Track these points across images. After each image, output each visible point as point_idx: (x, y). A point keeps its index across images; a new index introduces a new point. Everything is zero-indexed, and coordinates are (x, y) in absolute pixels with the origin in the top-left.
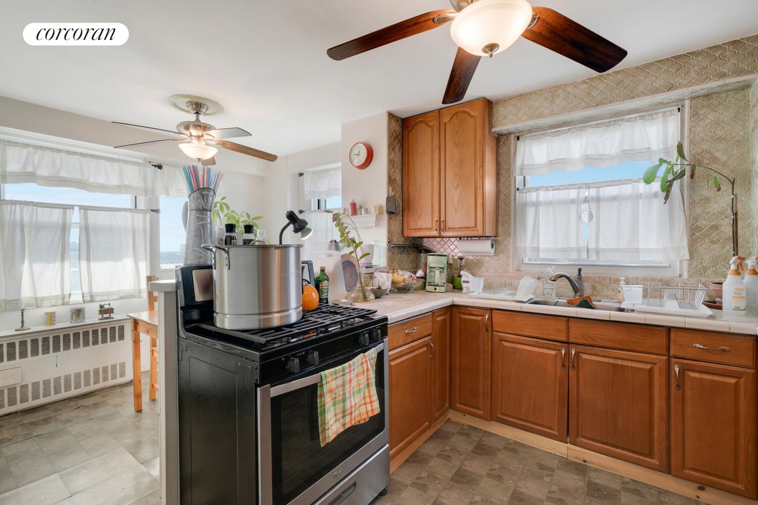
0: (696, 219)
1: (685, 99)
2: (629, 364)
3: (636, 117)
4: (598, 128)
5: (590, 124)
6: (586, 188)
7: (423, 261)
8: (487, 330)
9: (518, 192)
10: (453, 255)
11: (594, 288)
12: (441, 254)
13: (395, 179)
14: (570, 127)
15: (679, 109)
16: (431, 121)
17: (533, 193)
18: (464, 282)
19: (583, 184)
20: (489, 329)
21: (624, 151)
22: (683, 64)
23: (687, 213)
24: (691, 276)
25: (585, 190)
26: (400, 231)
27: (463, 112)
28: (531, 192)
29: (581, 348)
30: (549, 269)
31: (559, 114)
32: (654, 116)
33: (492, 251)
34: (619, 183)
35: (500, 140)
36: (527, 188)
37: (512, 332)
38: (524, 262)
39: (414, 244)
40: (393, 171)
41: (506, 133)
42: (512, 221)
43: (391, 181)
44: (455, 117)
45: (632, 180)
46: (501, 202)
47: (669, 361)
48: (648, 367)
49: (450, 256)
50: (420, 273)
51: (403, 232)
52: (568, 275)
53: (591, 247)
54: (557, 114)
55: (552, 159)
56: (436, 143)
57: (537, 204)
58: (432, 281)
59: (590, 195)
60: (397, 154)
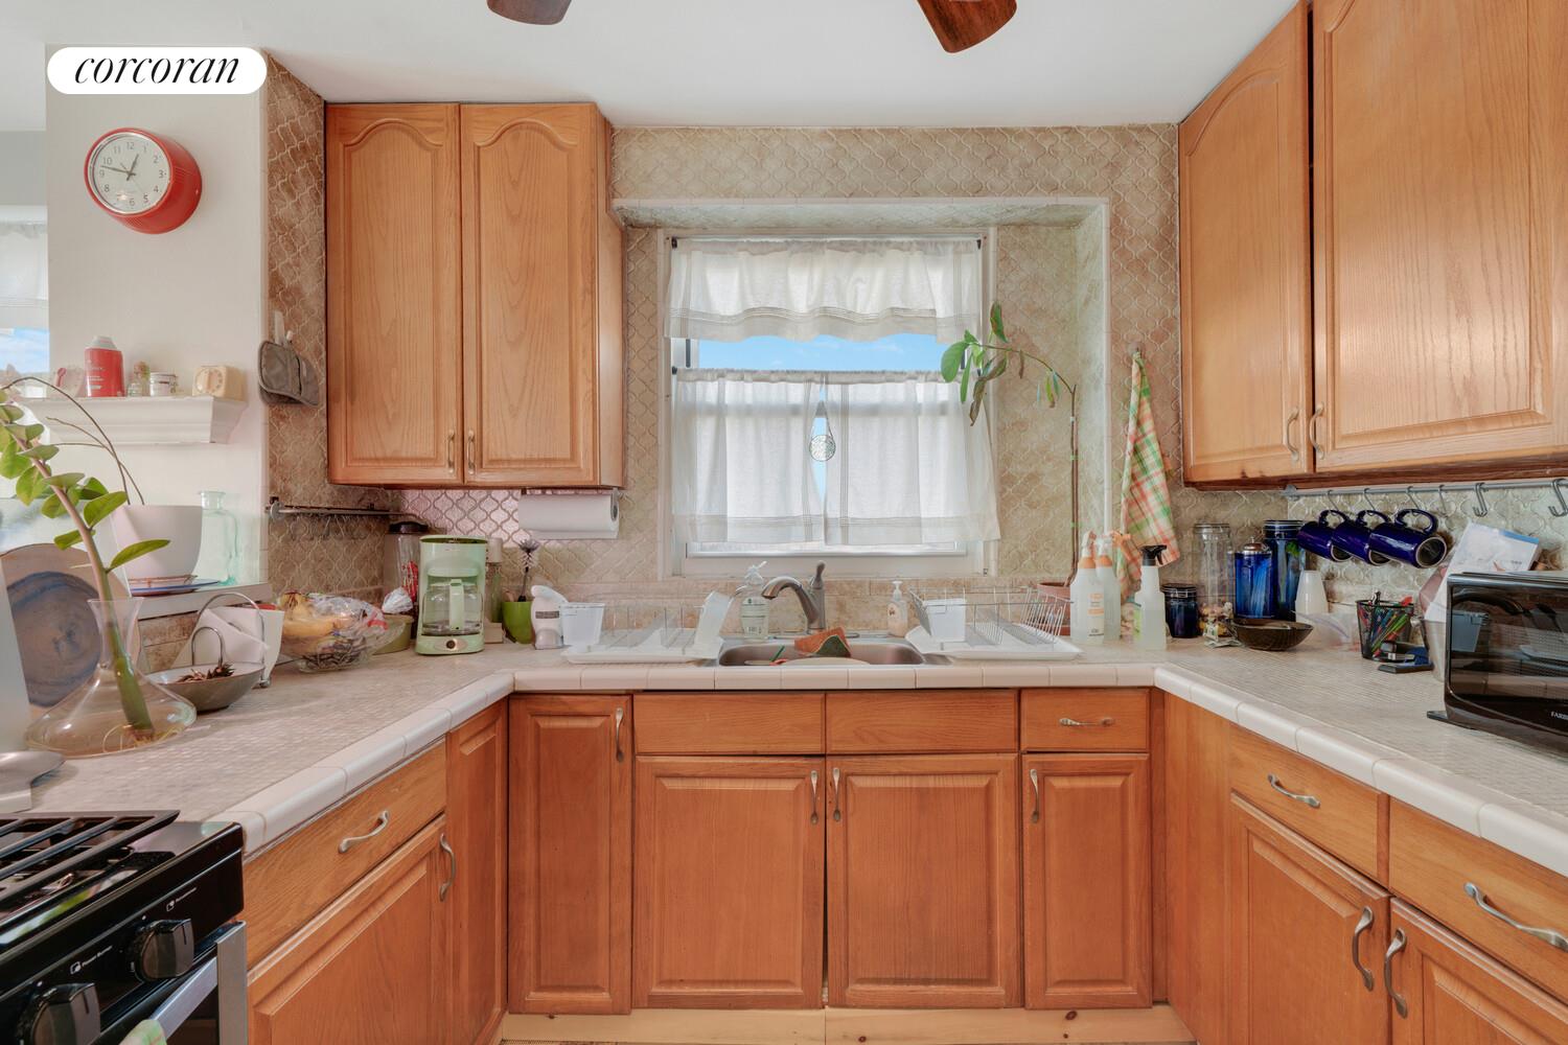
0: (1007, 461)
1: (989, 225)
2: (950, 782)
3: (911, 243)
4: (843, 251)
5: (829, 240)
6: (822, 382)
7: (404, 560)
8: (619, 753)
9: (674, 378)
10: (501, 540)
11: (841, 607)
12: (462, 536)
13: (298, 290)
14: (789, 240)
15: (979, 242)
16: (431, 131)
17: (710, 384)
18: (540, 615)
19: (816, 372)
20: (626, 749)
21: (892, 309)
22: (996, 149)
23: (995, 446)
24: (1001, 572)
25: (818, 386)
26: (319, 462)
27: (532, 128)
28: (706, 380)
29: (852, 764)
30: (755, 570)
31: (774, 197)
32: (939, 246)
33: (614, 525)
34: (883, 378)
35: (632, 233)
36: (696, 370)
37: (691, 749)
38: (689, 553)
39: (371, 507)
40: (289, 260)
41: (646, 221)
42: (662, 449)
43: (278, 291)
44: (508, 136)
45: (905, 373)
46: (632, 399)
47: (1020, 761)
48: (983, 782)
49: (493, 543)
50: (396, 600)
51: (329, 466)
52: (798, 583)
53: (834, 516)
54: (768, 196)
55: (752, 305)
56: (448, 201)
57: (719, 411)
58: (438, 617)
59: (829, 398)
60: (305, 209)
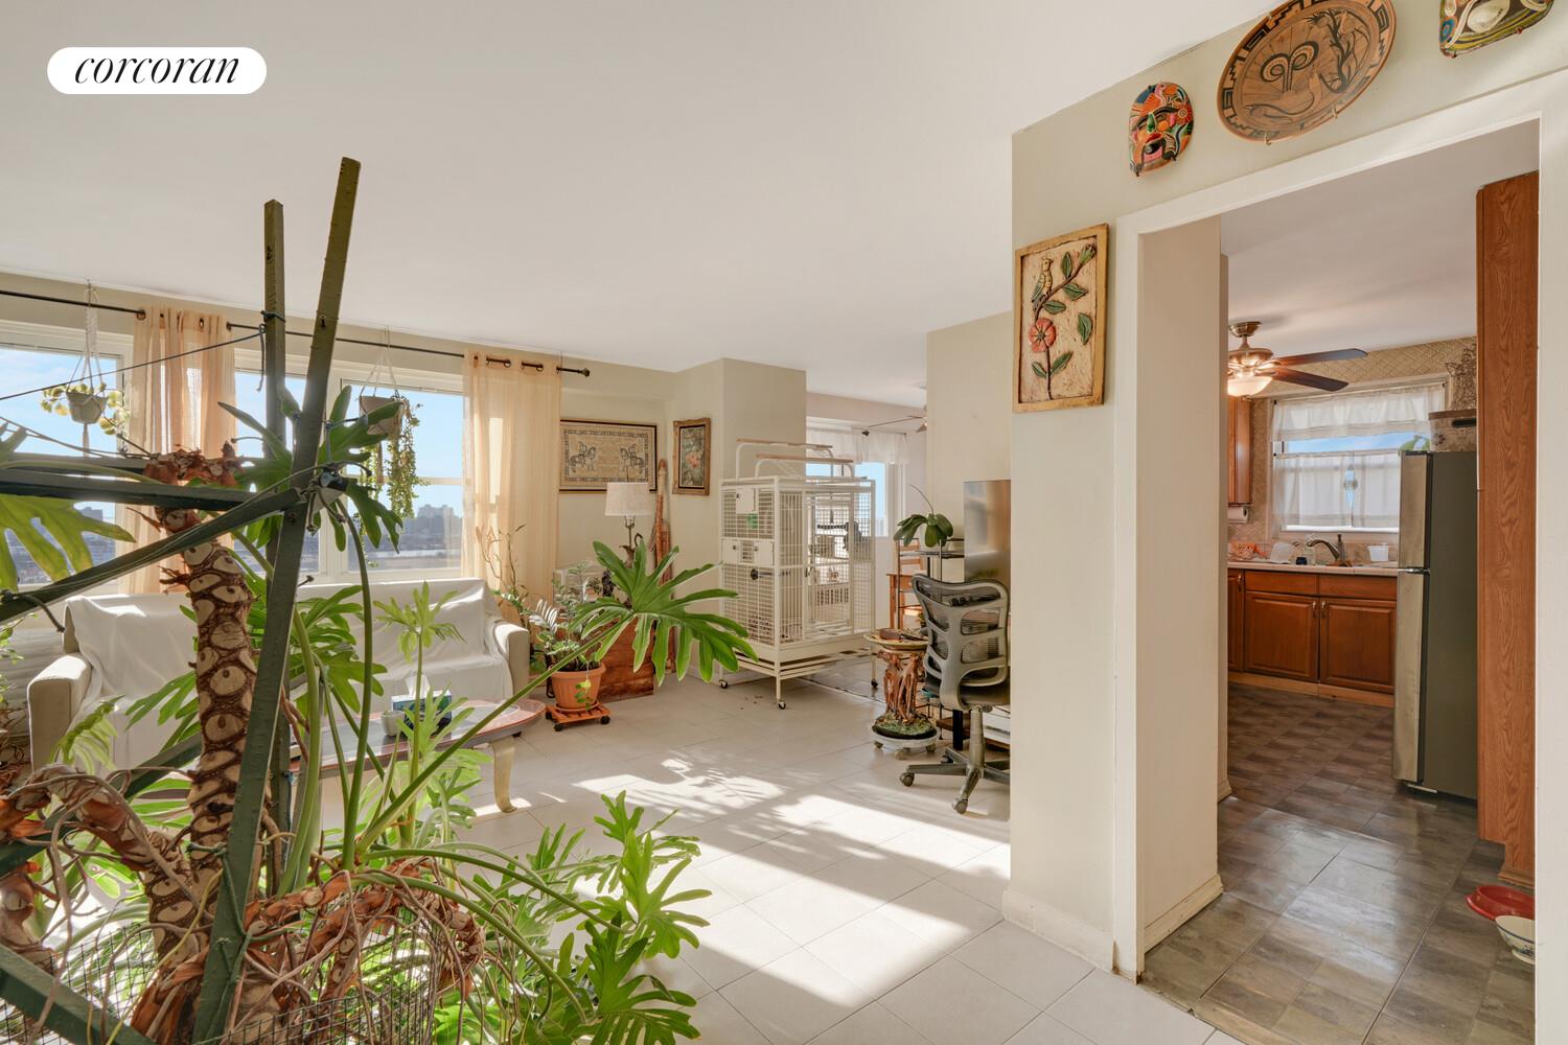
2: (1372, 610)
6: (1351, 456)
8: (1239, 589)
9: (1275, 458)
15: (1443, 385)
19: (1347, 452)
20: (1242, 588)
25: (1349, 458)
28: (1290, 458)
29: (1330, 600)
30: (1308, 536)
33: (1245, 518)
34: (1382, 453)
36: (1286, 454)
37: (1265, 589)
38: (1282, 530)
42: (1269, 488)
46: (1254, 467)
48: (1388, 611)
52: (1328, 541)
53: (1357, 515)
55: (1314, 425)
57: (1296, 471)
59: (1355, 463)
